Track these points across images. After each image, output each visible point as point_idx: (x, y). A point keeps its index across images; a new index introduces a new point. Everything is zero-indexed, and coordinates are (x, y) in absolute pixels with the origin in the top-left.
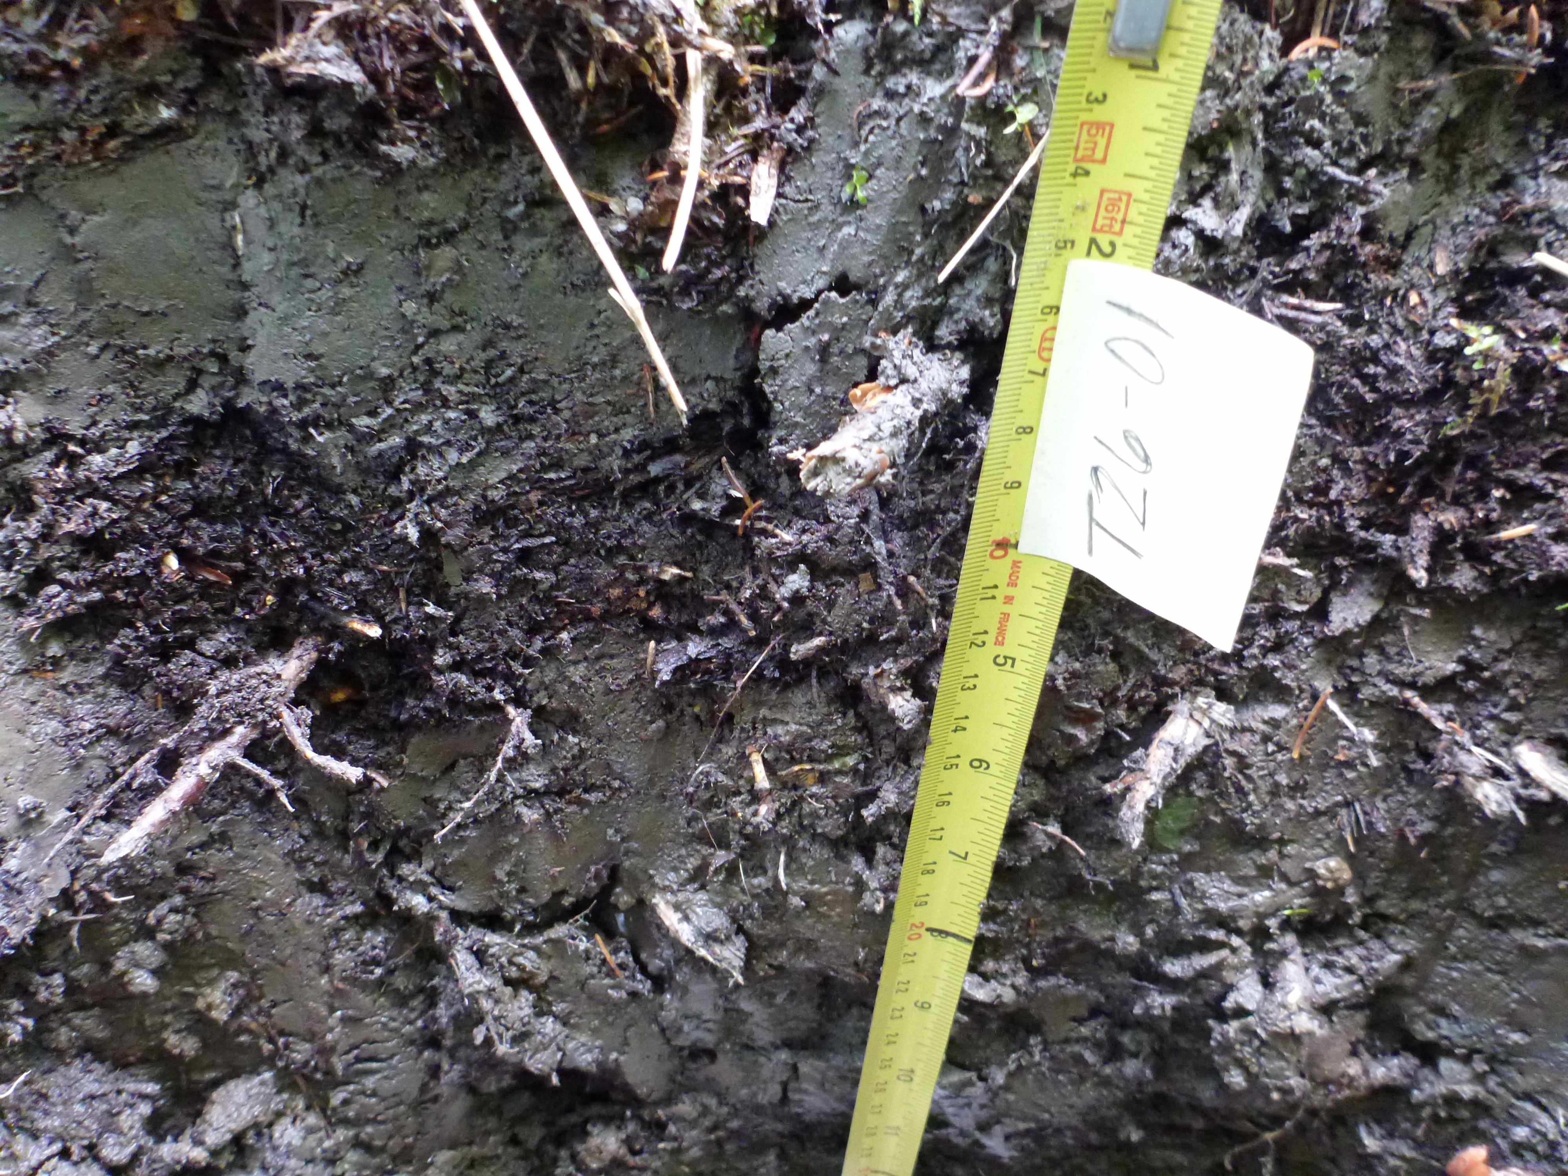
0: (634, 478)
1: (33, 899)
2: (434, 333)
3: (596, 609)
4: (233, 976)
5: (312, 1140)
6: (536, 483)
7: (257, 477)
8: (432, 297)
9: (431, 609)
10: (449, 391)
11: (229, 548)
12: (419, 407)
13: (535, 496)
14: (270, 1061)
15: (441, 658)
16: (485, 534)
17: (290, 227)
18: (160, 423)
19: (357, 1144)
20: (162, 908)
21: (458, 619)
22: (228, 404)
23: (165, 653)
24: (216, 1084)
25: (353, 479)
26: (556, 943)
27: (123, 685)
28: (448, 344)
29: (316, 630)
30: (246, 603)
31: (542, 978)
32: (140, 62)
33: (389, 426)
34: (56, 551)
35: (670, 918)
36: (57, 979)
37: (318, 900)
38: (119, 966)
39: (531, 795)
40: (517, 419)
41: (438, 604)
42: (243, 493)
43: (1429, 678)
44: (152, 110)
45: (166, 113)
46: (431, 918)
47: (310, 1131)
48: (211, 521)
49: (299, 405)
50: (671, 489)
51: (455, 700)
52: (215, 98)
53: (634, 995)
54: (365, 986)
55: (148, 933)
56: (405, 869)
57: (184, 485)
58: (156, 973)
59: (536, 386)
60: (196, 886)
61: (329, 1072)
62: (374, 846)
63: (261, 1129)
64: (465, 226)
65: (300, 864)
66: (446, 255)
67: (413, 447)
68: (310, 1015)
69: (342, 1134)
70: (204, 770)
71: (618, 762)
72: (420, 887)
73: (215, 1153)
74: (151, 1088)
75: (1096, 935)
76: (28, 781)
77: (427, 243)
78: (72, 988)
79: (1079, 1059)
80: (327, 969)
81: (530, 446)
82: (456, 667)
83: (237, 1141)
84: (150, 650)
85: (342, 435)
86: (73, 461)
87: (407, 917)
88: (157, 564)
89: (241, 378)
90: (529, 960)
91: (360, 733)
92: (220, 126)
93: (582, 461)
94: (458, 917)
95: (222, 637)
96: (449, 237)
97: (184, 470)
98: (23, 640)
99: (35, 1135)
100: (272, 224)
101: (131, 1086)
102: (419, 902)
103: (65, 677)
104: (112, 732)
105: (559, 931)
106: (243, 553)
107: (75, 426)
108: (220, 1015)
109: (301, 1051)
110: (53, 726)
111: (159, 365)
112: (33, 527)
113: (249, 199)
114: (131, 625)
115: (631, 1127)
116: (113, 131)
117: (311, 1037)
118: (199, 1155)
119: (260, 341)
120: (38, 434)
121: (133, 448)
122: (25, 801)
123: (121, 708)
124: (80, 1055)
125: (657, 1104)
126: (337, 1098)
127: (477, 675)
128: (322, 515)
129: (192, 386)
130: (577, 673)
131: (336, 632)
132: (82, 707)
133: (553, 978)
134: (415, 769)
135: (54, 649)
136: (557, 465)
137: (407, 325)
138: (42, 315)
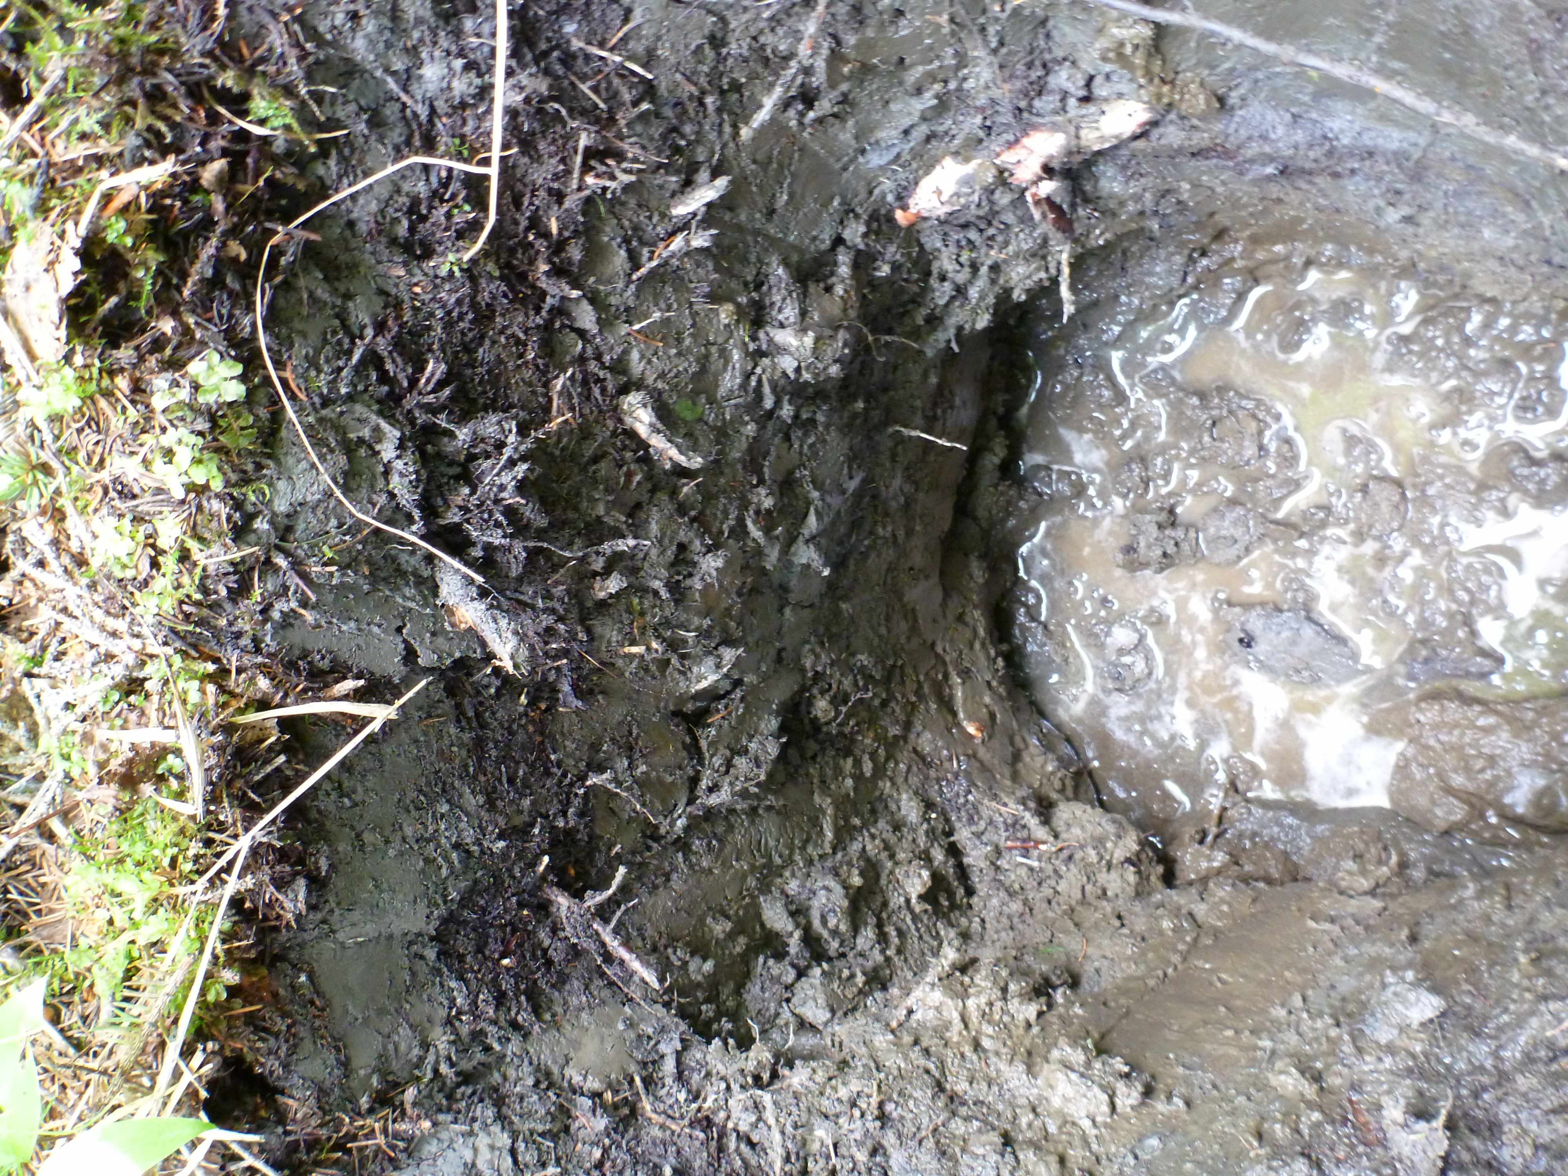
0: (474, 724)
1: (667, 1020)
2: (404, 840)
3: (539, 739)
4: (709, 920)
5: (799, 874)
6: (475, 777)
7: (465, 923)
8: (387, 842)
9: (536, 831)
10: (431, 829)
11: (500, 934)
12: (439, 845)
13: (482, 778)
14: (753, 897)
15: (561, 823)
16: (499, 803)
17: (356, 916)
18: (439, 972)
19: (803, 848)
20: (673, 958)
21: (541, 816)
22: (432, 939)
23: (549, 963)
24: (763, 925)
25: (470, 875)
26: (710, 745)
27: (564, 983)
28: (409, 831)
29: (540, 888)
30: (526, 924)
31: (728, 753)
32: (282, 992)
33: (447, 859)
34: (502, 1018)
35: (704, 684)
36: (704, 1008)
37: (674, 876)
38: (700, 978)
39: (631, 767)
40: (444, 791)
41: (532, 825)
42: (474, 929)
43: (627, 266)
44: (302, 985)
45: (303, 978)
46: (690, 817)
47: (793, 875)
48: (486, 943)
49: (437, 906)
50: (481, 703)
51: (581, 814)
52: (293, 955)
53: (742, 699)
54: (721, 850)
55: (685, 964)
56: (662, 831)
57: (469, 958)
58: (705, 959)
59: (428, 784)
60: (663, 941)
61: (764, 866)
62: (649, 848)
63: (788, 900)
64: (352, 828)
65: (656, 887)
66: (367, 837)
67: (457, 846)
68: (733, 879)
69: (797, 857)
70: (616, 943)
71: (617, 718)
72: (672, 824)
73: (797, 925)
74: (761, 959)
75: (744, 446)
76: (611, 1024)
77: (362, 848)
78: (707, 1001)
79: (811, 446)
80: (710, 871)
81: (457, 783)
82: (564, 814)
83: (793, 914)
84: (548, 970)
85: (450, 883)
86: (460, 1013)
87: (687, 829)
88: (508, 969)
89: (419, 934)
90: (717, 761)
91: (592, 861)
92: (307, 951)
93: (464, 753)
94: (691, 802)
95: (542, 935)
96: (358, 836)
97: (461, 958)
98: (544, 1031)
99: (777, 1015)
100: (353, 925)
101: (759, 969)
102: (680, 823)
103: (560, 1010)
104: (587, 987)
105: (703, 744)
106: (502, 927)
107: (443, 1013)
108: (728, 926)
109: (751, 882)
110: (584, 1015)
111: (413, 974)
112: (491, 1029)
113: (340, 936)
114: (535, 981)
115: (815, 691)
116: (312, 1003)
117: (744, 877)
118: (797, 934)
119: (406, 927)
120: (448, 1029)
121: (453, 984)
122: (621, 1026)
123: (576, 983)
124: (740, 995)
125: (804, 676)
126: (778, 861)
127: (568, 803)
128: (486, 890)
129: (422, 957)
130: (571, 746)
131: (543, 878)
132: (574, 1001)
133: (728, 747)
134: (612, 830)
135: (547, 1017)
136: (466, 766)
137: (401, 854)
138: (395, 1031)
